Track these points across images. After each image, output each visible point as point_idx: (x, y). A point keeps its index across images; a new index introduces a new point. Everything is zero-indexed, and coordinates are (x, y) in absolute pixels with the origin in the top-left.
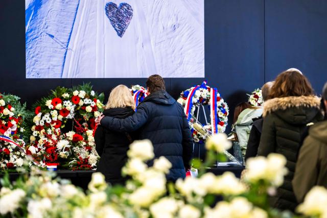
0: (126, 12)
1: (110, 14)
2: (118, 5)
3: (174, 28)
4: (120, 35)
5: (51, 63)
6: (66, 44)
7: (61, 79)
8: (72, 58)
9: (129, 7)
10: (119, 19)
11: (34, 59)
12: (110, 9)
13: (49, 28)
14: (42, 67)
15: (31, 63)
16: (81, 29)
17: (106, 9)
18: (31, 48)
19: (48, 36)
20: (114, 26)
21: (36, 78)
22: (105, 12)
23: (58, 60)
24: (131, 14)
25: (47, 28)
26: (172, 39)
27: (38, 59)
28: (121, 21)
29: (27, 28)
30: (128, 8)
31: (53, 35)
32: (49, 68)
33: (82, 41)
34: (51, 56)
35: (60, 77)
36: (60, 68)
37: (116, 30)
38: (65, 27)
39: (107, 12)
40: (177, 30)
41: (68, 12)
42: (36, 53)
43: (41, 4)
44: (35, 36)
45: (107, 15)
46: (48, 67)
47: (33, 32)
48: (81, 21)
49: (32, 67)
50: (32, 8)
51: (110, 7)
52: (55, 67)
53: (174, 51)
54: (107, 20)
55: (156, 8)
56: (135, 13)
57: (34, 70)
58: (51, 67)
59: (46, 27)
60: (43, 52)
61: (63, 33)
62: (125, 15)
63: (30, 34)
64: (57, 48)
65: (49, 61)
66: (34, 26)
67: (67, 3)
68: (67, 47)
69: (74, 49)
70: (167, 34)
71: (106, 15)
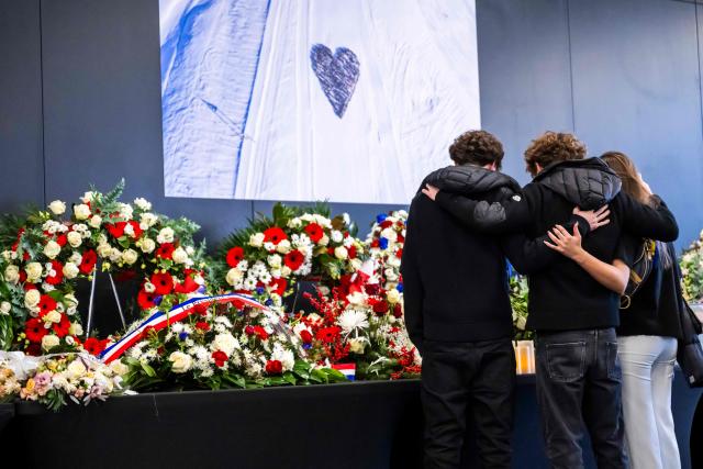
0: (349, 66)
1: (321, 70)
2: (333, 52)
3: (431, 105)
4: (339, 113)
5: (213, 164)
6: (241, 126)
7: (233, 200)
8: (252, 157)
9: (352, 57)
10: (335, 80)
11: (180, 154)
12: (319, 57)
13: (208, 89)
14: (195, 173)
15: (174, 162)
16: (267, 95)
17: (312, 58)
18: (173, 130)
19: (205, 106)
20: (327, 95)
21: (185, 196)
22: (310, 63)
23: (225, 159)
24: (356, 72)
25: (203, 88)
26: (428, 128)
27: (188, 156)
28: (339, 85)
29: (164, 85)
30: (351, 59)
31: (215, 104)
32: (209, 177)
33: (271, 122)
34: (212, 151)
35: (229, 197)
36: (231, 176)
37: (331, 101)
38: (237, 90)
39: (314, 64)
40: (437, 109)
41: (243, 58)
42: (184, 141)
43: (190, 37)
44: (180, 105)
45: (315, 70)
46: (205, 174)
47: (176, 95)
48: (267, 80)
49: (177, 172)
50: (174, 44)
51: (320, 52)
52: (223, 175)
53: (432, 152)
54: (314, 81)
55: (400, 61)
56: (363, 69)
57: (179, 180)
58: (213, 174)
59: (201, 86)
60: (198, 139)
61: (233, 103)
62: (345, 72)
63: (171, 100)
64: (224, 132)
65: (210, 160)
66: (178, 82)
67: (240, 38)
68: (243, 131)
69: (256, 138)
70: (420, 117)
71: (311, 70)
